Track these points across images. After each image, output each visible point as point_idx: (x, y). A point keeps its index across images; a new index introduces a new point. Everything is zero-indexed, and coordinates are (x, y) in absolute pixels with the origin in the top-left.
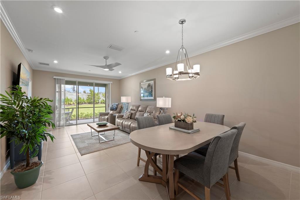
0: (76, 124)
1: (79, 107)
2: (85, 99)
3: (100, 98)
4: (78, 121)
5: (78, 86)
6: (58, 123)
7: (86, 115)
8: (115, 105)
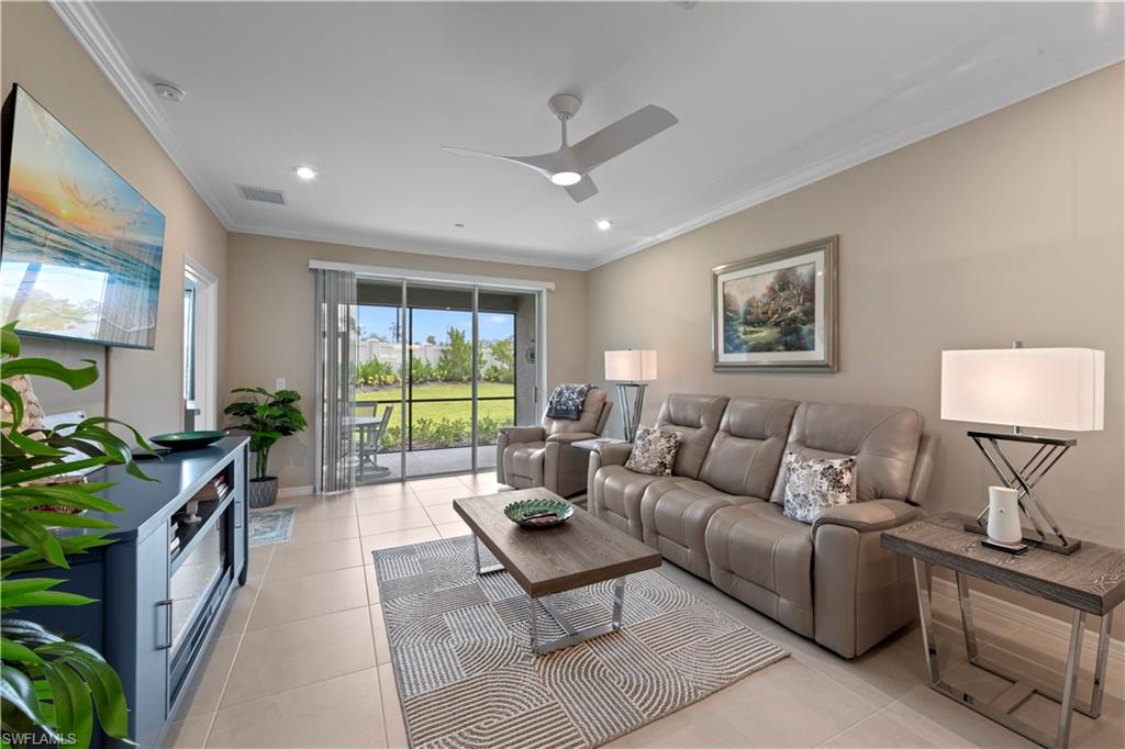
0: (400, 476)
1: (413, 398)
2: (433, 366)
3: (485, 362)
4: (407, 454)
5: (411, 309)
6: (325, 468)
7: (438, 431)
8: (571, 389)
